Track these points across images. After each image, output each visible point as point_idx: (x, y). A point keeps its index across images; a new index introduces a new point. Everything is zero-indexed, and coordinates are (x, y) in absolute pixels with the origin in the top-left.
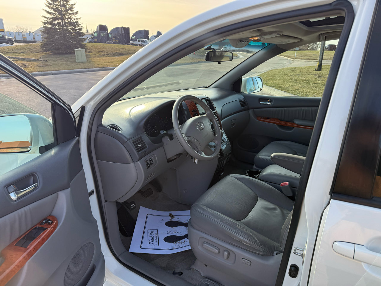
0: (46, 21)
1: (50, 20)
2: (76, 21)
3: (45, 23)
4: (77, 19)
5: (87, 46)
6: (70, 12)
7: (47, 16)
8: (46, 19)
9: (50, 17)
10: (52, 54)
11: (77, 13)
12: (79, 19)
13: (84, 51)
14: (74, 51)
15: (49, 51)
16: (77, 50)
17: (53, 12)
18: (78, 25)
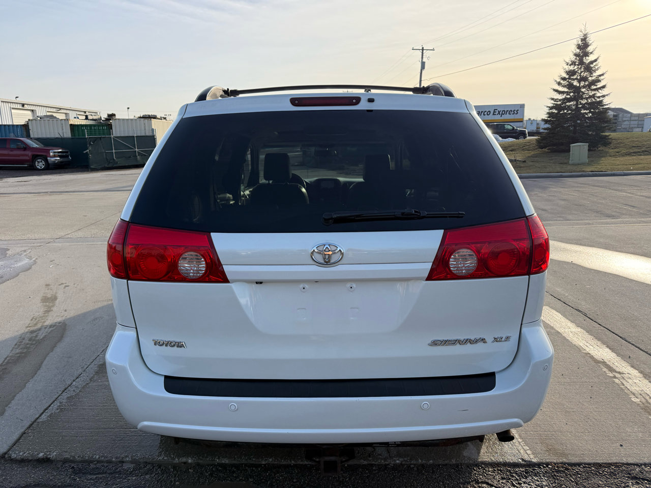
0: (554, 104)
1: (559, 103)
2: (601, 99)
3: (551, 108)
4: (604, 96)
5: (611, 138)
6: (593, 87)
7: (555, 97)
8: (554, 102)
9: (560, 98)
10: (550, 152)
11: (604, 87)
12: (607, 95)
13: (585, 147)
14: (570, 147)
15: (545, 147)
16: (574, 146)
17: (566, 90)
18: (603, 106)
